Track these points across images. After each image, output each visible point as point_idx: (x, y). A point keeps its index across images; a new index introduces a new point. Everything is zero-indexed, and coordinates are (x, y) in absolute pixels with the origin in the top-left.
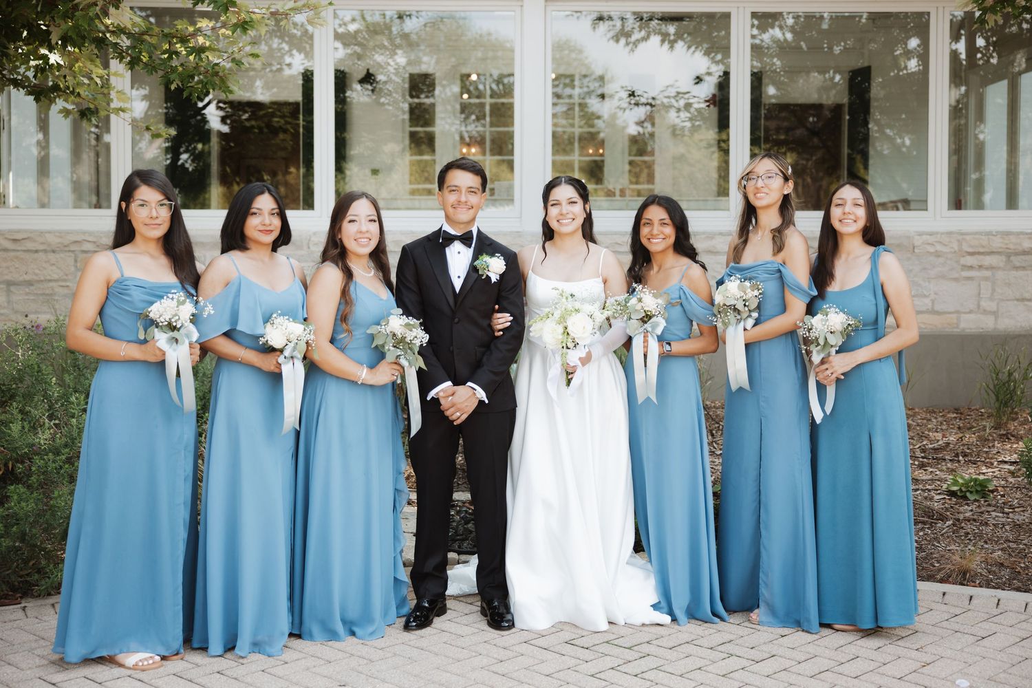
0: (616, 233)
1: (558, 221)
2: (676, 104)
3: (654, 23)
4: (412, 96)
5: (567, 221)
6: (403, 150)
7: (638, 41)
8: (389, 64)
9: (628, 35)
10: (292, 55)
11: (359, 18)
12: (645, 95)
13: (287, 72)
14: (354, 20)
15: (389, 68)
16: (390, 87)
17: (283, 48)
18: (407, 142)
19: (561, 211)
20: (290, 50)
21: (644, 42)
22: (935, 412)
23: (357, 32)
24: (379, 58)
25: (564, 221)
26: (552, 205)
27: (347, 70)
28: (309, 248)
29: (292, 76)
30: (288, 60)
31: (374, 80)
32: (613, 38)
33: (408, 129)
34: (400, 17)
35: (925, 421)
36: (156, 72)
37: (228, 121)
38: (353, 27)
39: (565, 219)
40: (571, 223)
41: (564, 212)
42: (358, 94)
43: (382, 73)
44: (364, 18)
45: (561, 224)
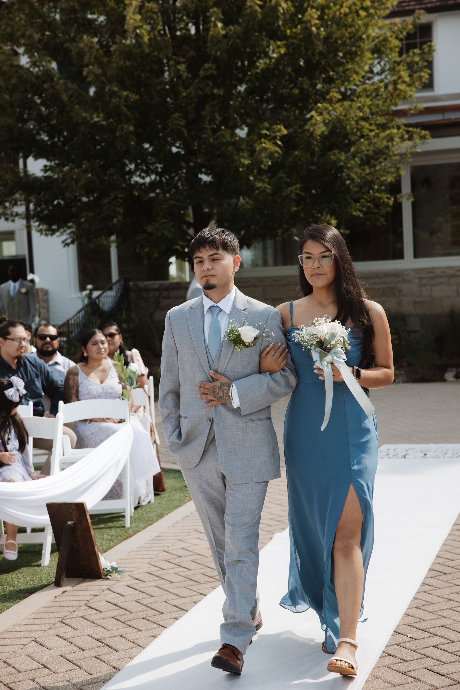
28: (403, 277)
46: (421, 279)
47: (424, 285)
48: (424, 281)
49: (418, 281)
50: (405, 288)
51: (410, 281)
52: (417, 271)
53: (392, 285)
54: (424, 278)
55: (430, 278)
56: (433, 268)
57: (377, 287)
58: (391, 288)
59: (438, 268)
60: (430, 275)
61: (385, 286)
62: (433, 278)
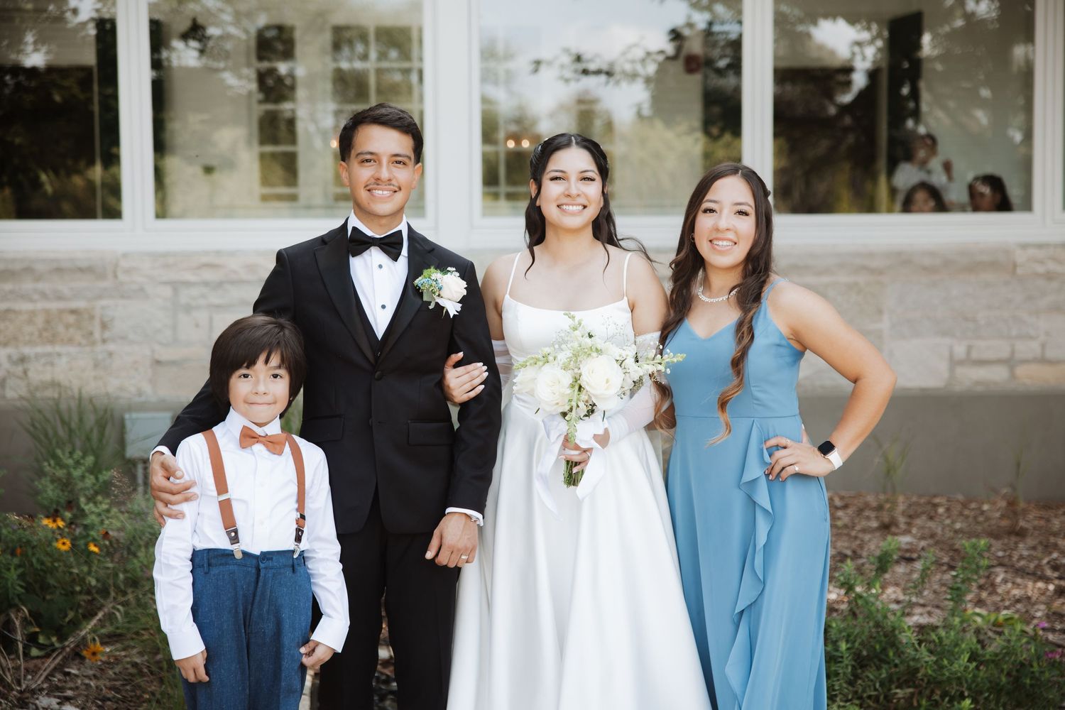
1: (558, 206)
4: (260, 59)
5: (575, 208)
12: (598, 59)
16: (227, 44)
19: (567, 189)
22: (1050, 508)
25: (571, 208)
26: (552, 179)
28: (116, 276)
33: (257, 108)
35: (1042, 523)
39: (573, 205)
40: (580, 212)
41: (574, 191)
45: (564, 211)
46: (176, 286)
47: (188, 309)
48: (185, 296)
49: (167, 291)
50: (123, 313)
51: (141, 292)
52: (164, 259)
53: (80, 304)
54: (188, 284)
55: (206, 284)
56: (218, 253)
57: (25, 306)
58: (73, 312)
59: (232, 254)
60: (208, 275)
61: (54, 306)
62: (220, 285)
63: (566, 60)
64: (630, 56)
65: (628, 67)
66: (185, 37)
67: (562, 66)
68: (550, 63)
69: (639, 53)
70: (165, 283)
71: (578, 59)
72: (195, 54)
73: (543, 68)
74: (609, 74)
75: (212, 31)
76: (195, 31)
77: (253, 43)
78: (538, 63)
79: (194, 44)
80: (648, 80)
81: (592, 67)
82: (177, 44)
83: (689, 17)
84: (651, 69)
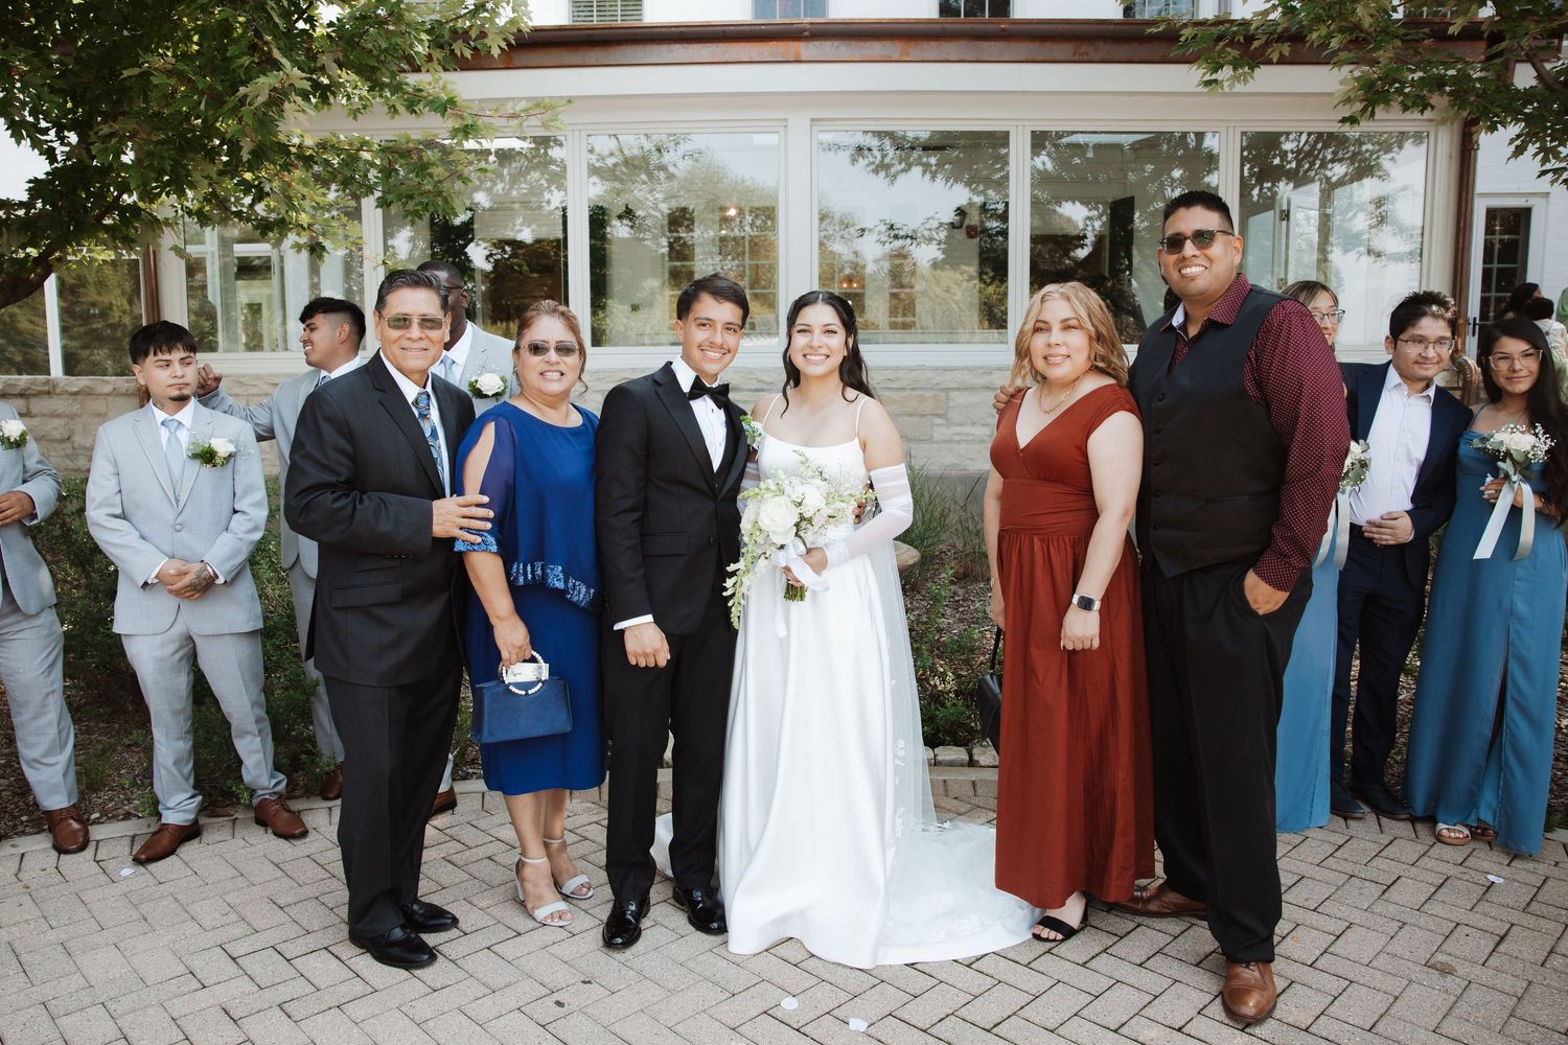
0: (887, 369)
1: (804, 356)
2: (937, 238)
3: (915, 154)
4: (671, 231)
5: (818, 358)
6: (663, 284)
7: (898, 173)
8: (647, 199)
9: (887, 167)
10: (551, 191)
11: (617, 153)
12: (905, 228)
13: (547, 208)
14: (612, 154)
15: (648, 203)
16: (649, 222)
17: (542, 185)
18: (667, 276)
19: (811, 342)
20: (549, 188)
21: (904, 173)
23: (615, 165)
24: (638, 194)
25: (814, 357)
26: (800, 331)
27: (605, 205)
29: (551, 213)
30: (547, 196)
31: (634, 216)
32: (873, 171)
33: (668, 264)
34: (659, 150)
36: (373, 193)
37: (492, 260)
38: (610, 161)
39: (816, 355)
40: (823, 361)
41: (816, 344)
42: (619, 230)
43: (641, 208)
44: (622, 152)
45: (808, 360)
63: (883, 228)
64: (927, 226)
65: (926, 233)
66: (620, 217)
67: (880, 233)
68: (870, 230)
69: (935, 224)
70: (598, 391)
71: (892, 227)
72: (627, 229)
73: (866, 233)
74: (912, 238)
75: (640, 213)
76: (628, 214)
77: (666, 222)
78: (863, 230)
79: (626, 222)
80: (939, 243)
81: (901, 233)
82: (616, 222)
83: (970, 199)
84: (943, 235)
